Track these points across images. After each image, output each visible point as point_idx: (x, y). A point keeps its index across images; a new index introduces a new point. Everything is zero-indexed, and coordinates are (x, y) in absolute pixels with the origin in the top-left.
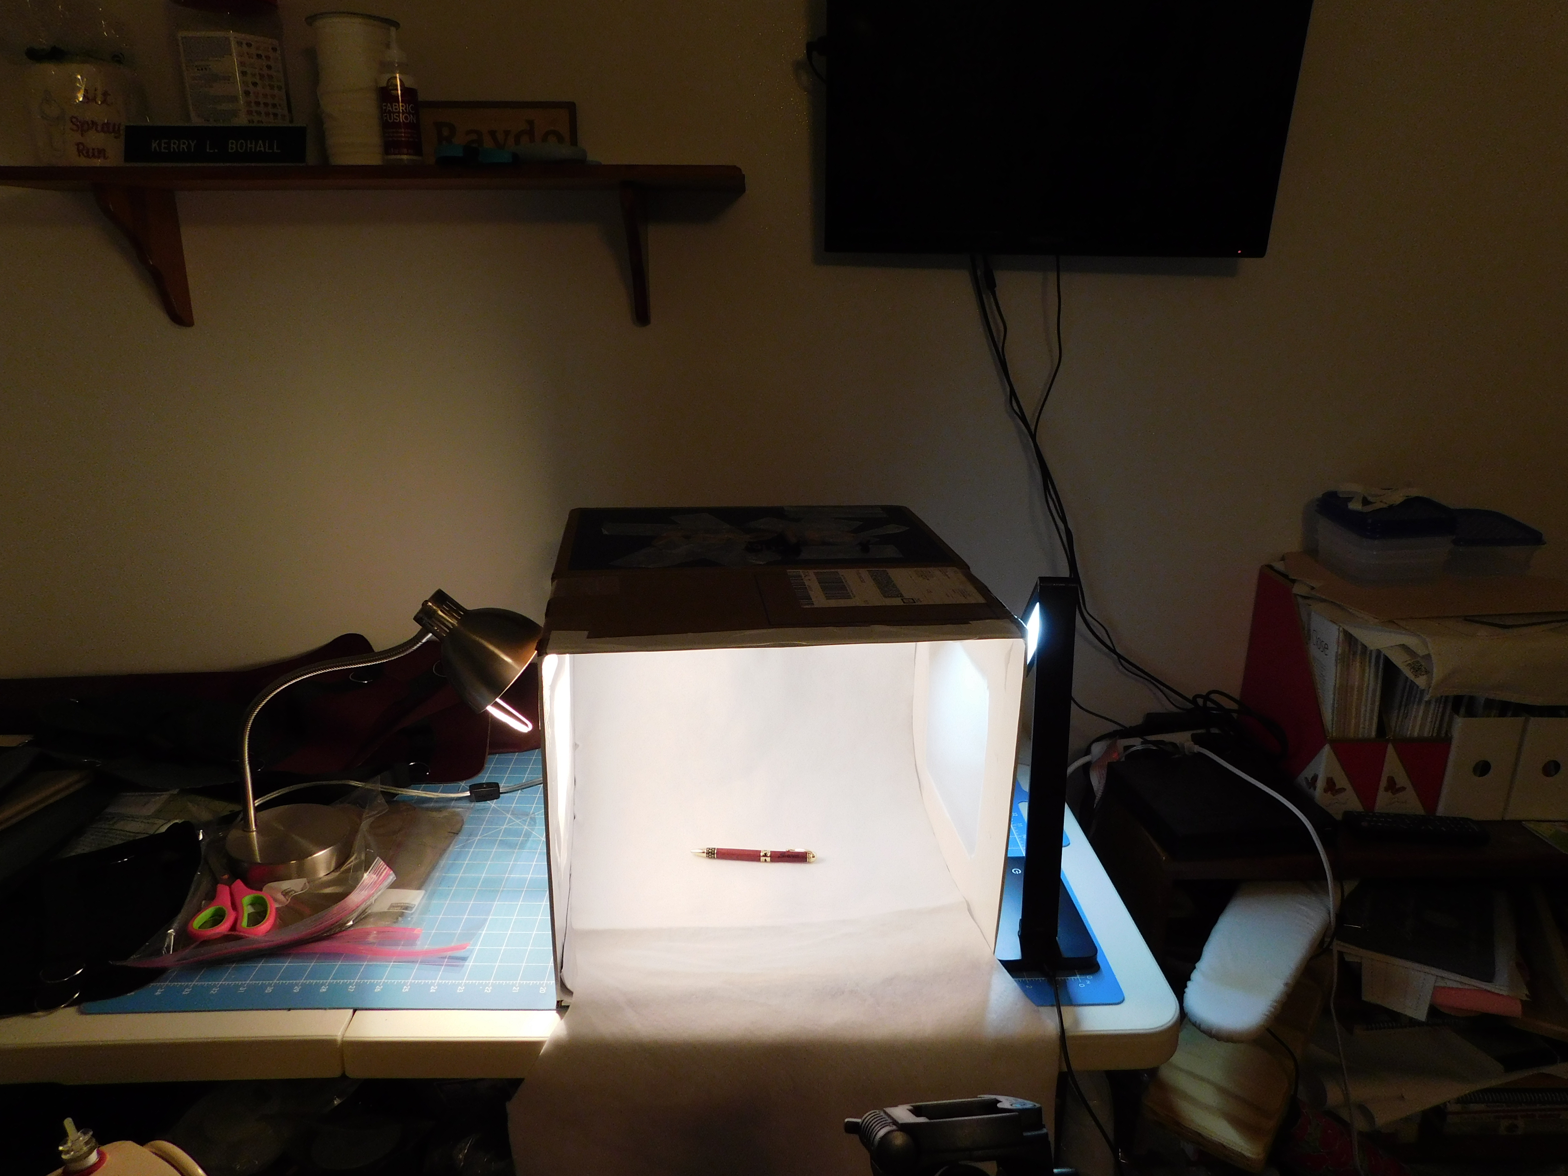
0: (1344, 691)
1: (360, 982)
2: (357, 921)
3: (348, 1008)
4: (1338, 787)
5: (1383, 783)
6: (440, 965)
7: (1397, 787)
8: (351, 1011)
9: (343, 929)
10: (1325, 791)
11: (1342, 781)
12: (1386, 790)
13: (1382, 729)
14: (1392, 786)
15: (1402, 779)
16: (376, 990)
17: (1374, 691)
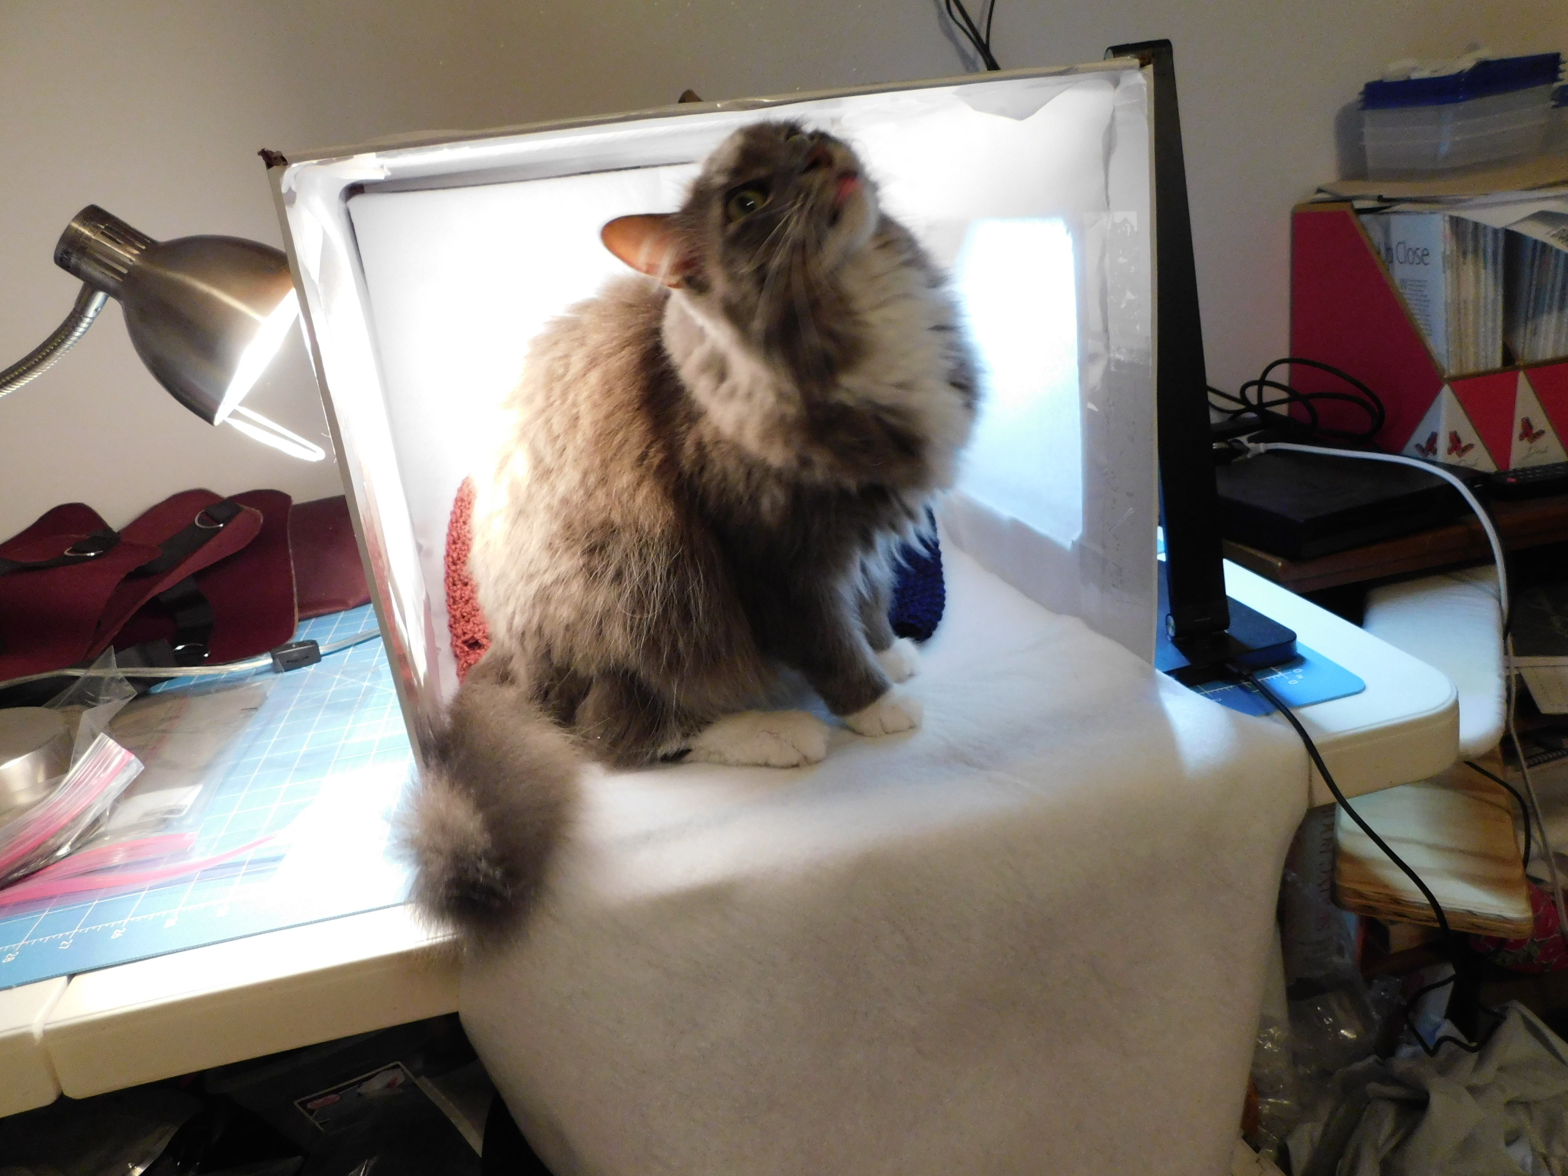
0: (1458, 308)
1: (84, 931)
2: (78, 845)
3: (57, 976)
4: (1463, 445)
5: (1517, 429)
6: (234, 876)
7: (1535, 431)
8: (65, 978)
9: (51, 862)
10: (1450, 451)
11: (1469, 435)
12: (1522, 438)
13: (1509, 356)
14: (1529, 433)
15: (1540, 421)
16: (113, 937)
17: (1495, 301)
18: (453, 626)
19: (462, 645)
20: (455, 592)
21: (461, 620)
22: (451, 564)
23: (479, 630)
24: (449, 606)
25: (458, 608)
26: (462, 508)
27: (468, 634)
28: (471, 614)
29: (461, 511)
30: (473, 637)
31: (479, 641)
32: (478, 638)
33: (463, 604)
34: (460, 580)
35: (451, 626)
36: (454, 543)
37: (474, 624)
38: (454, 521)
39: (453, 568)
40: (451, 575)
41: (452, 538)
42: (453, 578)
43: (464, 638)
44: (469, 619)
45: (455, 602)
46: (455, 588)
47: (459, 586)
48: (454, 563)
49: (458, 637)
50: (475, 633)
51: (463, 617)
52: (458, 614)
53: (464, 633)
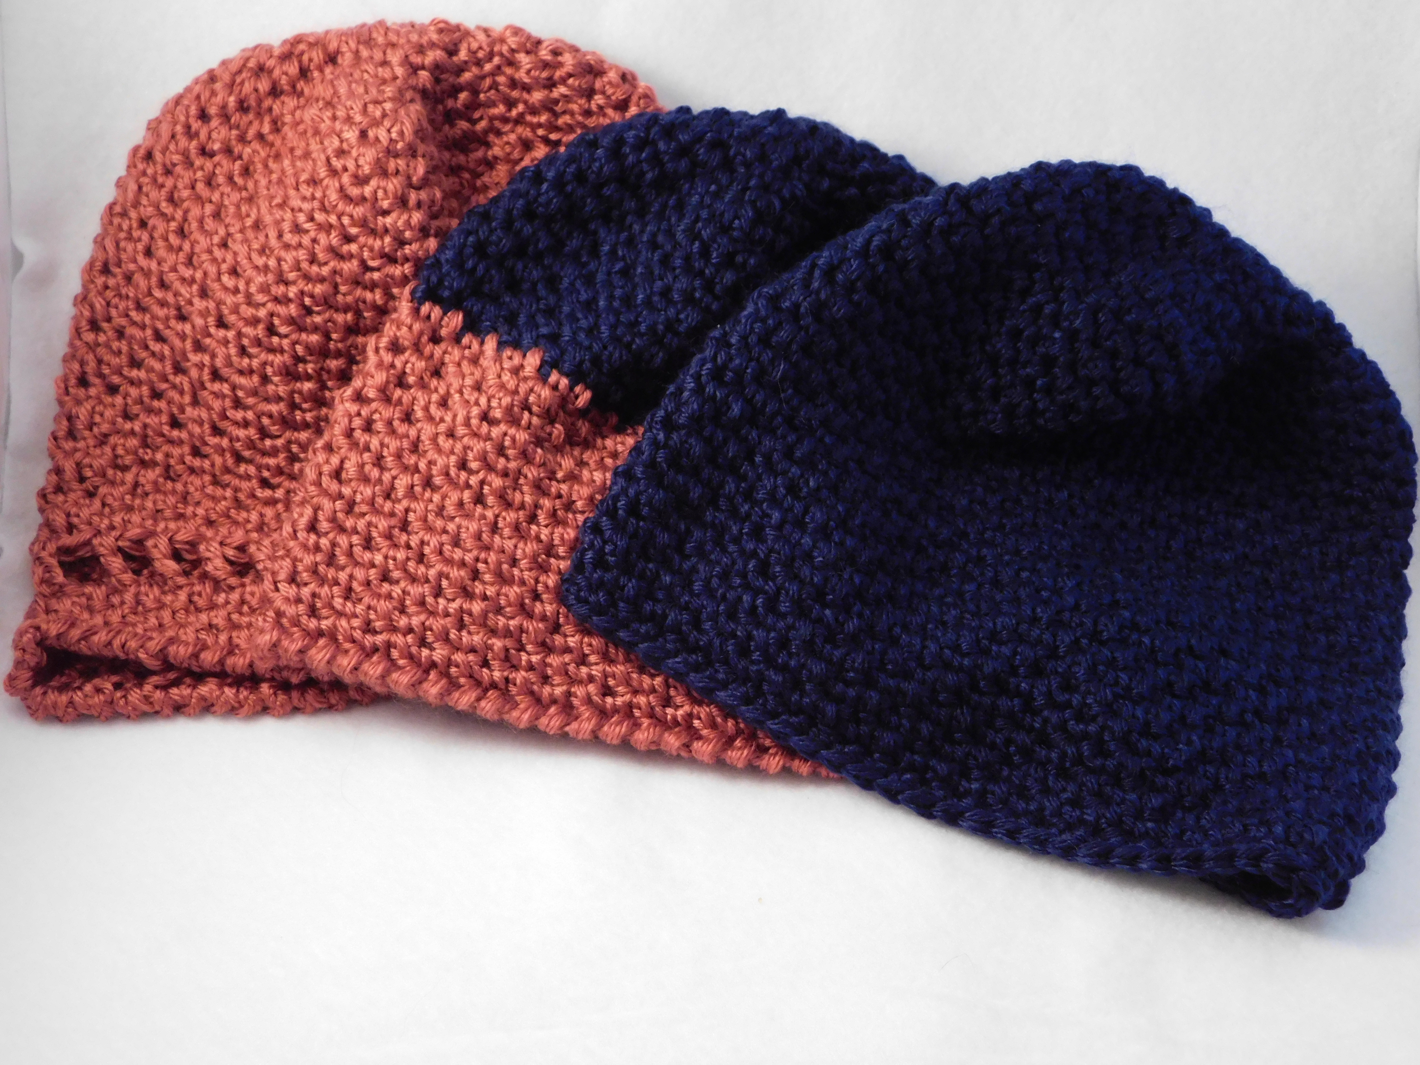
18: (51, 497)
19: (53, 562)
20: (78, 402)
21: (75, 485)
22: (84, 325)
23: (112, 528)
24: (55, 438)
25: (76, 450)
26: (145, 180)
27: (80, 531)
28: (104, 475)
29: (140, 188)
30: (88, 543)
31: (102, 559)
32: (102, 550)
33: (91, 442)
34: (101, 376)
35: (43, 495)
36: (106, 270)
37: (104, 505)
38: (118, 209)
39: (89, 337)
40: (79, 354)
41: (101, 256)
42: (82, 363)
43: (68, 540)
44: (96, 488)
45: (72, 434)
46: (81, 392)
47: (93, 391)
48: (94, 326)
49: (53, 531)
50: (98, 533)
51: (82, 479)
52: (69, 466)
53: (70, 528)
